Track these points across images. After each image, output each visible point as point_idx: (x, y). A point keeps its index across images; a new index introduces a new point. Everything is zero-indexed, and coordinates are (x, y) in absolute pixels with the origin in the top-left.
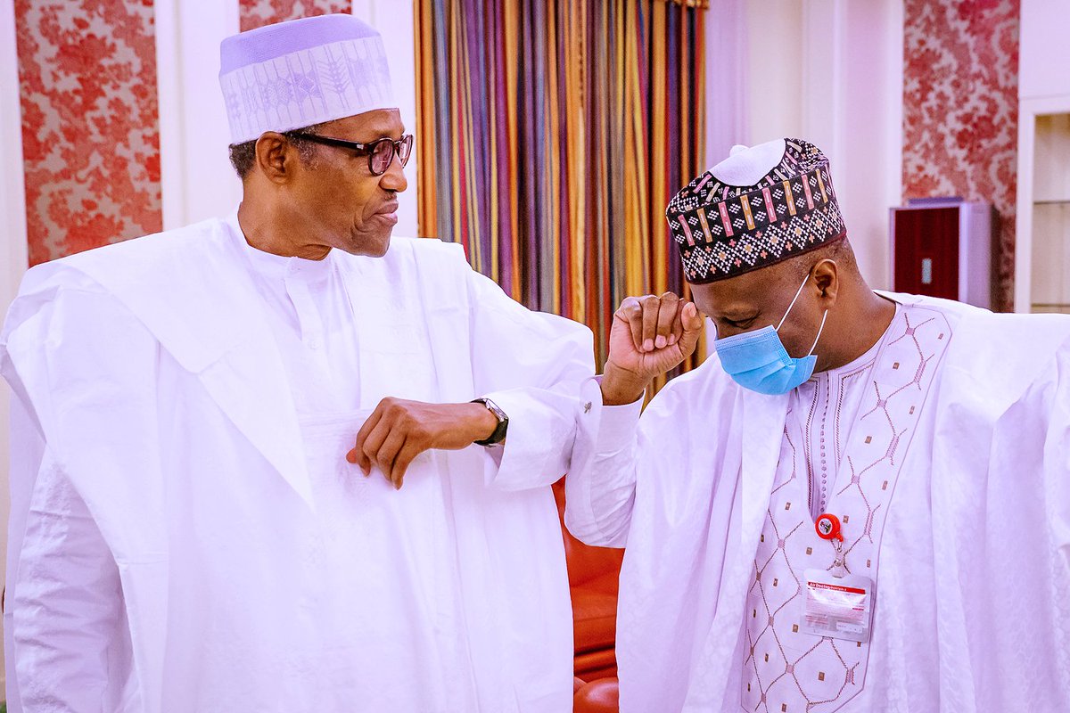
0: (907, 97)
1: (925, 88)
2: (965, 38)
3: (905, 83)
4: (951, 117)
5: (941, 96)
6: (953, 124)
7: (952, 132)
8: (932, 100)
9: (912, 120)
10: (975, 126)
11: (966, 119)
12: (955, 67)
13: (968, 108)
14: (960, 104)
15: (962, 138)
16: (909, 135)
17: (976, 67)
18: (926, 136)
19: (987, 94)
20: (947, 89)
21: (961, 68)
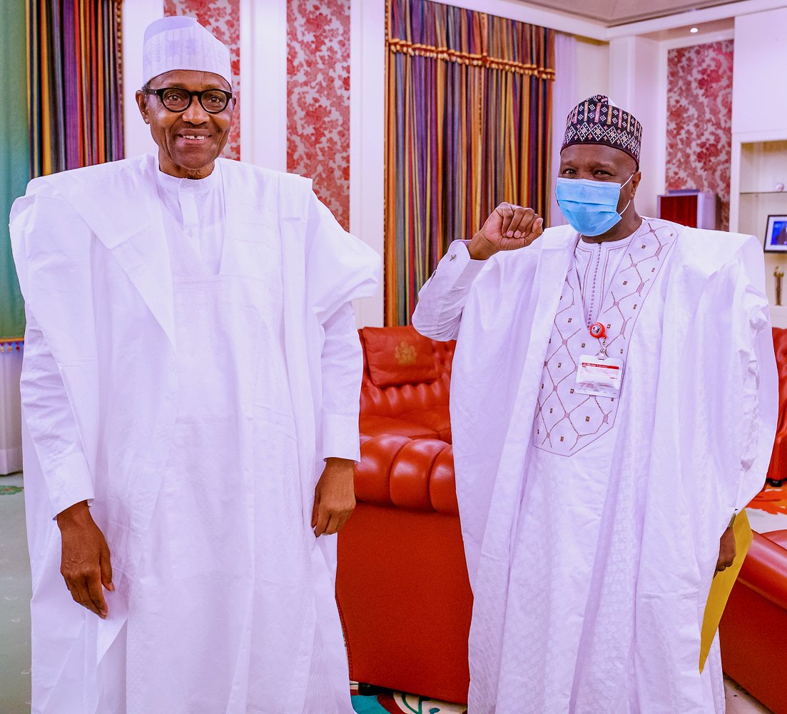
0: (669, 132)
1: (679, 128)
2: (702, 99)
3: (668, 124)
4: (694, 144)
5: (688, 132)
6: (694, 148)
7: (694, 152)
8: (683, 134)
9: (672, 146)
10: (707, 149)
11: (702, 145)
12: (696, 116)
13: (703, 139)
14: (699, 137)
15: (700, 156)
16: (670, 154)
17: (708, 116)
18: (679, 155)
19: (714, 131)
20: (692, 128)
21: (699, 116)
